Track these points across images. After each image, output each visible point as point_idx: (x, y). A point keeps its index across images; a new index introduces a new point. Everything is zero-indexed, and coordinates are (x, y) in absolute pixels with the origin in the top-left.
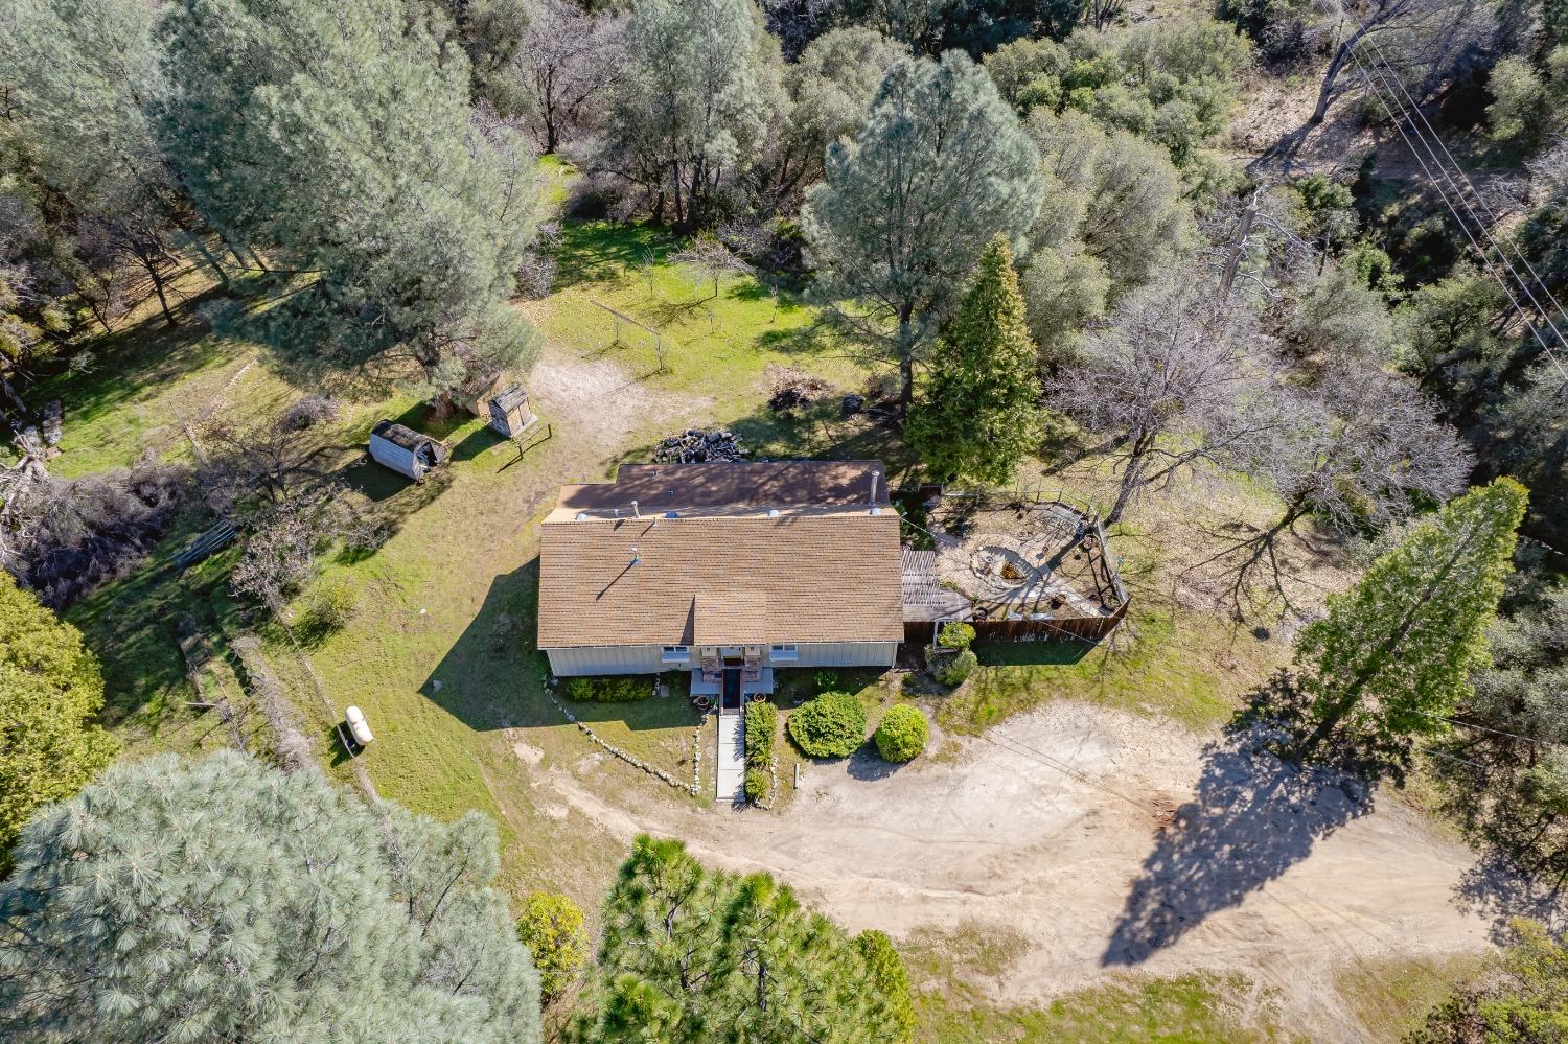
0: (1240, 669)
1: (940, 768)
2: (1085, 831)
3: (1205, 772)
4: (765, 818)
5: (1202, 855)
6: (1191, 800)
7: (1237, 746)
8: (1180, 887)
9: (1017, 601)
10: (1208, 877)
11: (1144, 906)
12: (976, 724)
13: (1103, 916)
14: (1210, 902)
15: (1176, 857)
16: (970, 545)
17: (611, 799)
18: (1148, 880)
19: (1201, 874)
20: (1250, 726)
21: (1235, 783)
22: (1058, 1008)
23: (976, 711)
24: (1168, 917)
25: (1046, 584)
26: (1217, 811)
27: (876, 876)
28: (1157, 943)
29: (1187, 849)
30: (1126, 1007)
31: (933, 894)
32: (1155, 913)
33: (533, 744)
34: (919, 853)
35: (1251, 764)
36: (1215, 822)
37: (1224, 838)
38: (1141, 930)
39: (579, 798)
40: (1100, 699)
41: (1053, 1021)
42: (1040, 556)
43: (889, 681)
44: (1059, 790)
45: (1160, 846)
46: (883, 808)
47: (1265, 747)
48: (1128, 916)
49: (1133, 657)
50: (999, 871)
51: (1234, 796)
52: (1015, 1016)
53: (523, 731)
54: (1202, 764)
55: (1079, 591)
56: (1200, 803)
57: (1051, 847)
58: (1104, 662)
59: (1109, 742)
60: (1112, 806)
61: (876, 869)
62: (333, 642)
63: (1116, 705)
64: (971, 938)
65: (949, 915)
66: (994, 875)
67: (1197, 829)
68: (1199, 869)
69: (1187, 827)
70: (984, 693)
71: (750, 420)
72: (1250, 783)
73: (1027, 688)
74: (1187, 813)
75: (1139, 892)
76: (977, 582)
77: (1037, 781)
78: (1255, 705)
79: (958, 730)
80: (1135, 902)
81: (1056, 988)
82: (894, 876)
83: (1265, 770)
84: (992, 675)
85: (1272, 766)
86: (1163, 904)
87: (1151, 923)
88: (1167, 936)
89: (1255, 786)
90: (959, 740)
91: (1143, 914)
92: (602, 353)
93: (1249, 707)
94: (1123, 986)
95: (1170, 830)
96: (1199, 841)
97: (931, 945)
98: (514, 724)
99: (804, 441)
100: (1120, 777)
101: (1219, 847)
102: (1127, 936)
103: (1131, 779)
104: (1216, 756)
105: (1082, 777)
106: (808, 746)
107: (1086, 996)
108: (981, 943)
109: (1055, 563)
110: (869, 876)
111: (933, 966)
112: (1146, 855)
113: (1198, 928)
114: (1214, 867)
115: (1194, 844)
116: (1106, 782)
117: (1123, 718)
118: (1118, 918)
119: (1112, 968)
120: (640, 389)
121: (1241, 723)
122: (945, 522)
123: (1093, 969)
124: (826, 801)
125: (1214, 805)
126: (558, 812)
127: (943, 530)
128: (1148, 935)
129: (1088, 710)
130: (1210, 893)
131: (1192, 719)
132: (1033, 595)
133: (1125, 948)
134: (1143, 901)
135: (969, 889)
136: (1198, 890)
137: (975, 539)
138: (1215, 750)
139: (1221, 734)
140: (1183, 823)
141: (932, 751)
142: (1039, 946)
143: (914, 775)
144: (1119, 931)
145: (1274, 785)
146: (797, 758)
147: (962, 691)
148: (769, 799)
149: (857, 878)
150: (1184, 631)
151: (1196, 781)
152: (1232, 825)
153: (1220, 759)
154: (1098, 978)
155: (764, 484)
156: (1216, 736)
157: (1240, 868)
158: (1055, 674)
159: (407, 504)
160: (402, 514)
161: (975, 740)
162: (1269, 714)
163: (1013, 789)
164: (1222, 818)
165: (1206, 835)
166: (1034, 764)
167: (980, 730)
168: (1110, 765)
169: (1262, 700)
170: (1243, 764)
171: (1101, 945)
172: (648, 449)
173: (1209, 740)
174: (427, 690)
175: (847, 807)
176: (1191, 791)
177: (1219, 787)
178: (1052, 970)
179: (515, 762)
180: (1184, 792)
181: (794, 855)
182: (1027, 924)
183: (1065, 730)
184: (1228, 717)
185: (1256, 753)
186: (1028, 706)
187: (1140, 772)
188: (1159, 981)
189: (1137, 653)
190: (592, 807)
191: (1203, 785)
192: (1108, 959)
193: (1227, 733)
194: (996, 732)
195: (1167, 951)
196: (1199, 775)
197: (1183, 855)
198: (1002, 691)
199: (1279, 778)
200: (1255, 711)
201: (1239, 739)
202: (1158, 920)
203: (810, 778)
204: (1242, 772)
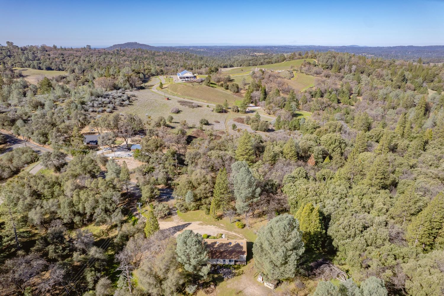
3: (175, 234)
15: (182, 228)
65: (204, 226)
75: (186, 227)
81: (196, 222)
154: (193, 222)
172: (237, 276)
190: (237, 235)
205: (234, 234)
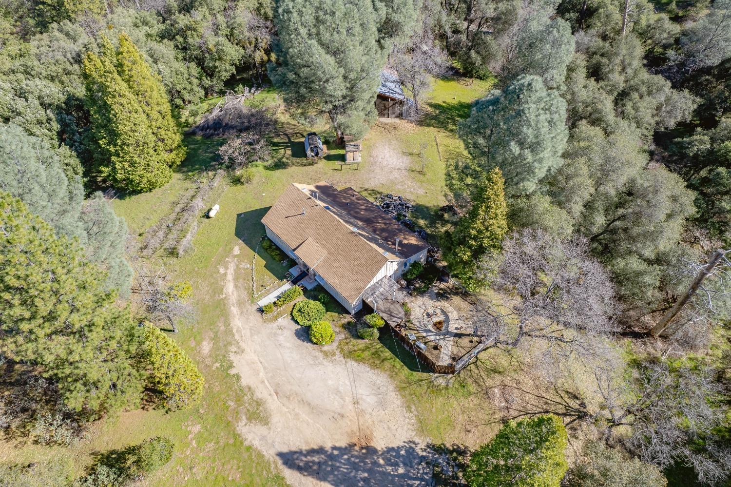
0: (470, 435)
1: (320, 355)
2: (331, 417)
3: (398, 447)
4: (260, 319)
5: (355, 467)
6: (379, 449)
7: (424, 454)
8: (332, 466)
9: (424, 334)
10: (345, 474)
11: (313, 456)
12: (349, 355)
13: (298, 443)
14: (334, 481)
15: (346, 457)
16: (438, 304)
17: (236, 279)
18: (327, 451)
19: (345, 471)
20: (441, 454)
21: (402, 462)
22: (249, 448)
23: (355, 351)
24: (315, 467)
25: (444, 339)
26: (381, 462)
27: (261, 363)
28: (300, 469)
29: (353, 459)
30: (265, 472)
31: (267, 383)
32: (313, 462)
33: (240, 249)
34: (279, 369)
35: (420, 464)
36: (375, 463)
37: (369, 471)
38: (302, 460)
39: (231, 272)
40: (400, 389)
41: (243, 449)
42: (457, 329)
43: (345, 318)
44: (342, 398)
45: (346, 448)
46: (289, 348)
47: (434, 466)
48: (304, 452)
49: (436, 390)
50: (291, 399)
51: (396, 465)
52: (236, 436)
53: (243, 244)
54: (402, 444)
55: (452, 352)
56: (380, 453)
57: (314, 409)
58: (422, 380)
59: (382, 404)
60: (350, 420)
61: (263, 361)
62: (239, 186)
63: (404, 396)
64: (258, 405)
65: (263, 392)
66: (288, 398)
67: (366, 458)
68: (347, 469)
69: (363, 454)
70: (367, 348)
71: (427, 208)
72: (409, 468)
73: (383, 361)
74: (371, 451)
75: (320, 451)
76: (420, 316)
77: (341, 388)
78: (454, 450)
79: (342, 350)
80: (312, 452)
81: (257, 443)
82: (265, 368)
83: (421, 472)
84: (378, 347)
85: (426, 474)
86: (319, 463)
87: (307, 463)
88: (306, 471)
89: (409, 471)
90: (337, 352)
91: (309, 457)
92: (411, 154)
93: (451, 448)
94: (273, 466)
95: (357, 448)
96: (360, 462)
97: (246, 395)
98: (243, 241)
99: (435, 227)
100: (367, 416)
101: (364, 471)
102: (295, 456)
103: (370, 421)
104: (411, 447)
105: (355, 403)
106: (295, 312)
107: (260, 455)
108: (257, 409)
109: (460, 336)
110: (259, 360)
111: (238, 400)
112: (337, 445)
113: (318, 482)
114: (353, 474)
115: (357, 460)
116: (361, 413)
117: (399, 402)
118: (301, 450)
119: (278, 458)
120: (406, 173)
121: (439, 450)
122: (442, 289)
123: (273, 452)
124: (279, 332)
125: (383, 459)
126: (222, 271)
127: (436, 291)
128: (301, 464)
129: (391, 388)
130: (338, 478)
131: (422, 427)
132: (433, 338)
133: (289, 459)
134: (315, 454)
135: (277, 393)
136: (336, 473)
137: (444, 304)
138: (413, 446)
139: (425, 444)
140: (364, 451)
141: (326, 348)
142: (270, 429)
143: (311, 349)
144: (296, 452)
145: (416, 479)
146: (289, 313)
147: (360, 341)
148: (268, 316)
149: (256, 358)
150: (471, 402)
151: (390, 446)
152: (379, 472)
153: (411, 451)
154: (270, 454)
155: (379, 223)
156: (421, 444)
157: (360, 485)
158: (398, 366)
159: (298, 163)
160: (293, 164)
161: (342, 358)
162: (455, 459)
163: (330, 382)
164: (380, 466)
165: (365, 463)
166: (348, 383)
167: (348, 357)
168: (370, 410)
169: (462, 453)
170: (416, 461)
171: (285, 450)
172: (381, 193)
173: (417, 440)
174: (239, 215)
175: (281, 338)
176: (383, 447)
177: (395, 457)
178: (263, 438)
179: (231, 249)
180: (380, 444)
181: (252, 335)
182: (275, 419)
183: (374, 385)
184: (438, 442)
185: (427, 463)
186: (373, 366)
187: (376, 423)
188: (283, 478)
189: (440, 390)
190: (230, 277)
191: (390, 450)
192: (281, 455)
193: (428, 446)
194: (352, 364)
195: (299, 475)
196: (395, 445)
197: (348, 459)
198: (373, 354)
199: (422, 479)
200: (451, 452)
201: (429, 453)
202: (311, 464)
203: (285, 321)
204: (411, 462)
205: (230, 287)
